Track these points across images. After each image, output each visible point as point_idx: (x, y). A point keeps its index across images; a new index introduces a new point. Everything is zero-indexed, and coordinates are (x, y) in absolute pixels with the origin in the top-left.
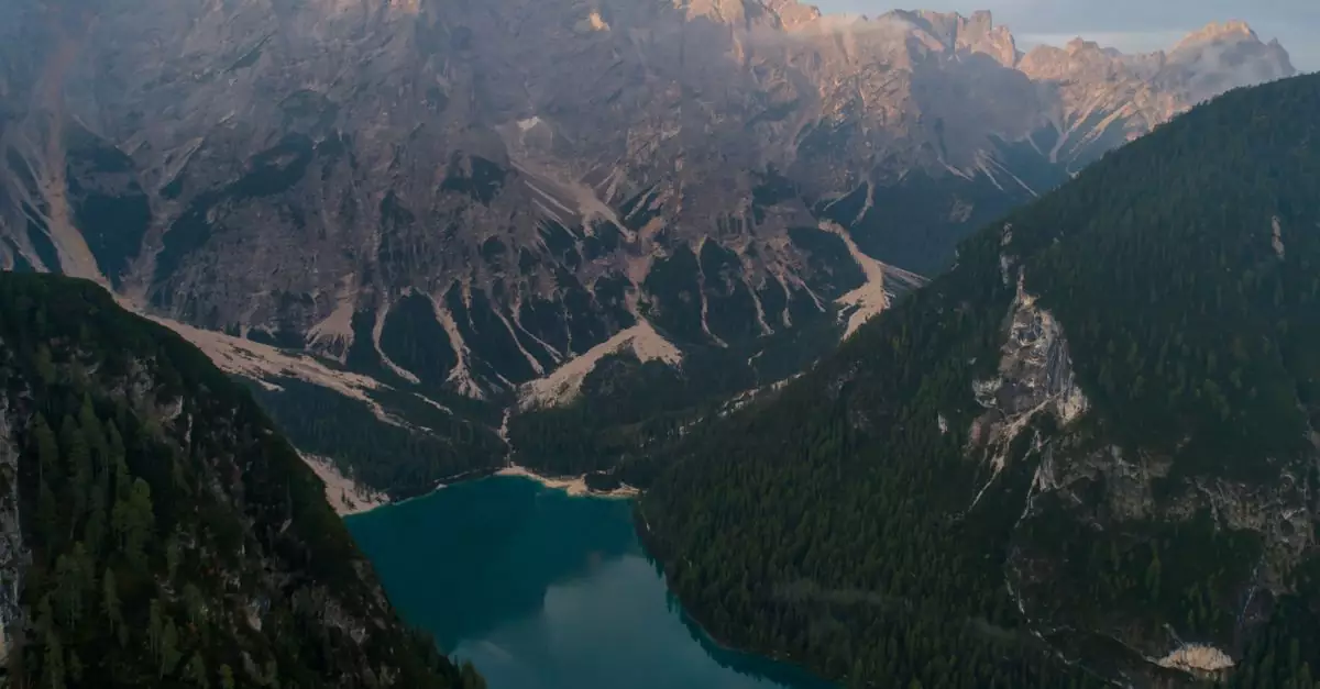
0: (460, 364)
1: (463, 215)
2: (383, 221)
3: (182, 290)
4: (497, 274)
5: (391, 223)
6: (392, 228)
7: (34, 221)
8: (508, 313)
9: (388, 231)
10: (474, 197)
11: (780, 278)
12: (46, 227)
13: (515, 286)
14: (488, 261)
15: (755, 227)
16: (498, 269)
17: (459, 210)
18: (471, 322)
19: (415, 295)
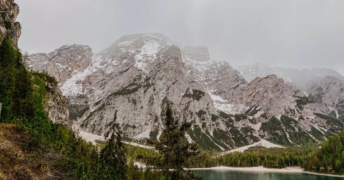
1: (190, 104)
2: (163, 104)
4: (204, 121)
8: (209, 134)
9: (164, 108)
10: (194, 99)
11: (317, 128)
13: (210, 125)
14: (200, 117)
15: (300, 112)
16: (203, 119)
17: (189, 103)
18: (194, 135)
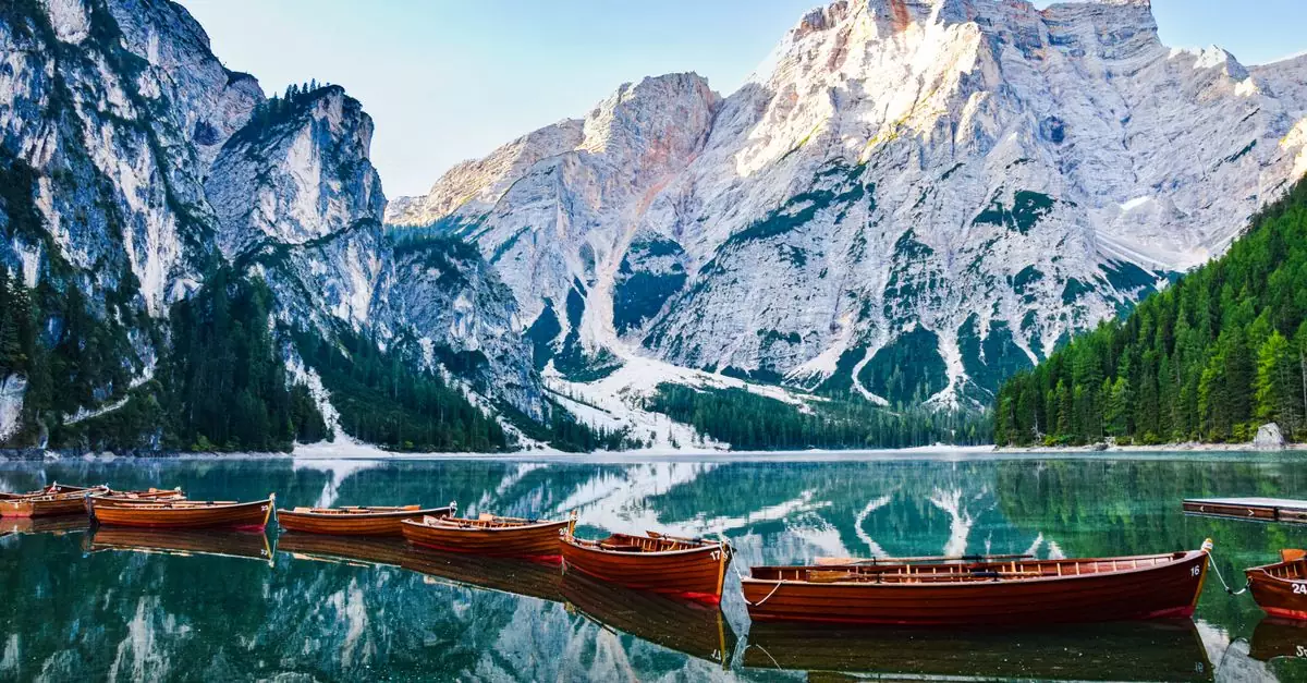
0: (950, 387)
1: (993, 249)
2: (895, 258)
3: (673, 332)
4: (1030, 306)
5: (903, 260)
6: (904, 265)
7: (577, 289)
9: (899, 268)
10: (1010, 228)
12: (585, 294)
13: (1052, 318)
14: (1020, 291)
16: (1030, 299)
17: (991, 243)
18: (982, 354)
19: (919, 330)
